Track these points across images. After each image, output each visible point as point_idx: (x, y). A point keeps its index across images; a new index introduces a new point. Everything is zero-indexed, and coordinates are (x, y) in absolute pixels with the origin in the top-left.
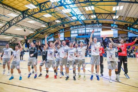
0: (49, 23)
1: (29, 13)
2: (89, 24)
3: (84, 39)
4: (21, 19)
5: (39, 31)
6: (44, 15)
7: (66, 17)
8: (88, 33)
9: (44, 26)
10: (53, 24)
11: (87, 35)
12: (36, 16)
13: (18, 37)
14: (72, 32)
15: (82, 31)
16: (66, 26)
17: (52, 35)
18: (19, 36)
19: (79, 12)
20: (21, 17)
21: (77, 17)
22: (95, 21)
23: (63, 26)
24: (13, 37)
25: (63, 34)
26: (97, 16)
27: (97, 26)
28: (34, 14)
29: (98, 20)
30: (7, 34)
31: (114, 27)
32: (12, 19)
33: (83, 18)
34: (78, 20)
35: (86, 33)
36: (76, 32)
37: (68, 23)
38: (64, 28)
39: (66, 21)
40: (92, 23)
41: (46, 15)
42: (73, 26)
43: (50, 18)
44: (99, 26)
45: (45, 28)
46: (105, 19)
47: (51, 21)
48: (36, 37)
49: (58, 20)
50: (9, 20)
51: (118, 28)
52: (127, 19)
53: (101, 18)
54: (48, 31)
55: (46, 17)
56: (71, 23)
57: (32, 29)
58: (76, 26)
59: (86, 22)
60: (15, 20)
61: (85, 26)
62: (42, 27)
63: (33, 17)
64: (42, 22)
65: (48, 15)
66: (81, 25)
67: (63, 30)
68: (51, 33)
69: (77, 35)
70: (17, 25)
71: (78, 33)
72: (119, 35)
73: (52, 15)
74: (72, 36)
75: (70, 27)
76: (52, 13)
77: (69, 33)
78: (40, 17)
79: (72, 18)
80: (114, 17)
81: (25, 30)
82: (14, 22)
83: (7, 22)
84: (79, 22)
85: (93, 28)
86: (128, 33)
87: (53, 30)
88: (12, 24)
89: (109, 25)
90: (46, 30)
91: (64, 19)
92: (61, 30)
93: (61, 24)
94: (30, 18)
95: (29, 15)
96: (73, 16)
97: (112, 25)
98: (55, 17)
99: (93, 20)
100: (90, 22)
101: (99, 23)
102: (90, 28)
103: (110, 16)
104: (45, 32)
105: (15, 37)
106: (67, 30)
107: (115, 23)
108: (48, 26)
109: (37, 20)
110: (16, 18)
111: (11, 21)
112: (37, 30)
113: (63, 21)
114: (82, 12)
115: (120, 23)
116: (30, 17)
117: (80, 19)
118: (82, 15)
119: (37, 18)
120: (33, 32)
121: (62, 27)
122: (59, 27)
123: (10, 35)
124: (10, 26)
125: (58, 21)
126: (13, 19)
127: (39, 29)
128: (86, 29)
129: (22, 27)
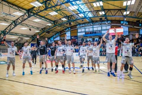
0: (54, 21)
1: (34, 12)
2: (97, 21)
3: (91, 37)
4: (26, 17)
5: (45, 30)
6: (50, 13)
7: (72, 14)
8: (96, 31)
9: (50, 25)
10: (59, 23)
11: (95, 33)
12: (42, 14)
13: (23, 36)
14: (79, 31)
15: (89, 29)
16: (72, 24)
17: (58, 34)
18: (25, 35)
19: (86, 9)
20: (26, 15)
21: (84, 15)
22: (103, 18)
23: (70, 24)
24: (19, 36)
25: (70, 32)
26: (106, 13)
27: (106, 23)
28: (39, 12)
29: (106, 17)
30: (13, 34)
31: (124, 24)
32: (17, 18)
33: (90, 15)
34: (85, 17)
35: (93, 31)
36: (83, 30)
37: (75, 20)
38: (71, 26)
39: (72, 19)
40: (100, 21)
41: (52, 13)
42: (80, 24)
43: (56, 16)
44: (108, 23)
45: (51, 27)
46: (114, 15)
47: (57, 19)
48: (42, 37)
49: (64, 17)
50: (14, 19)
51: (128, 25)
52: (139, 15)
53: (110, 14)
54: (54, 30)
55: (52, 15)
56: (77, 21)
57: (38, 28)
58: (83, 24)
59: (94, 19)
60: (20, 18)
61: (93, 24)
62: (48, 26)
63: (38, 15)
64: (48, 20)
65: (54, 12)
66: (89, 22)
67: (70, 28)
68: (57, 32)
69: (84, 33)
70: (22, 24)
71: (85, 31)
72: (129, 32)
73: (58, 13)
74: (79, 34)
75: (77, 25)
76: (58, 10)
77: (76, 31)
78: (46, 15)
79: (78, 16)
80: (125, 13)
81: (30, 30)
82: (20, 21)
83: (13, 21)
84: (87, 20)
85: (101, 26)
86: (140, 30)
87: (59, 28)
88: (18, 23)
89: (119, 22)
90: (52, 29)
91: (70, 16)
92: (67, 28)
93: (67, 22)
94: (36, 17)
95: (34, 14)
96: (80, 13)
97: (122, 22)
98: (61, 14)
99: (102, 17)
100: (98, 19)
101: (108, 20)
102: (98, 26)
103: (120, 13)
104: (51, 30)
105: (21, 37)
106: (73, 29)
107: (125, 20)
108: (54, 25)
109: (43, 18)
110: (22, 17)
111: (16, 20)
112: (42, 29)
113: (69, 19)
114: (89, 9)
115: (131, 20)
116: (36, 15)
117: (87, 17)
118: (89, 12)
119: (42, 17)
120: (38, 32)
121: (68, 25)
122: (65, 25)
123: (16, 34)
124: (16, 25)
125: (64, 19)
126: (19, 18)
127: (44, 28)
128: (94, 26)
129: (28, 26)
